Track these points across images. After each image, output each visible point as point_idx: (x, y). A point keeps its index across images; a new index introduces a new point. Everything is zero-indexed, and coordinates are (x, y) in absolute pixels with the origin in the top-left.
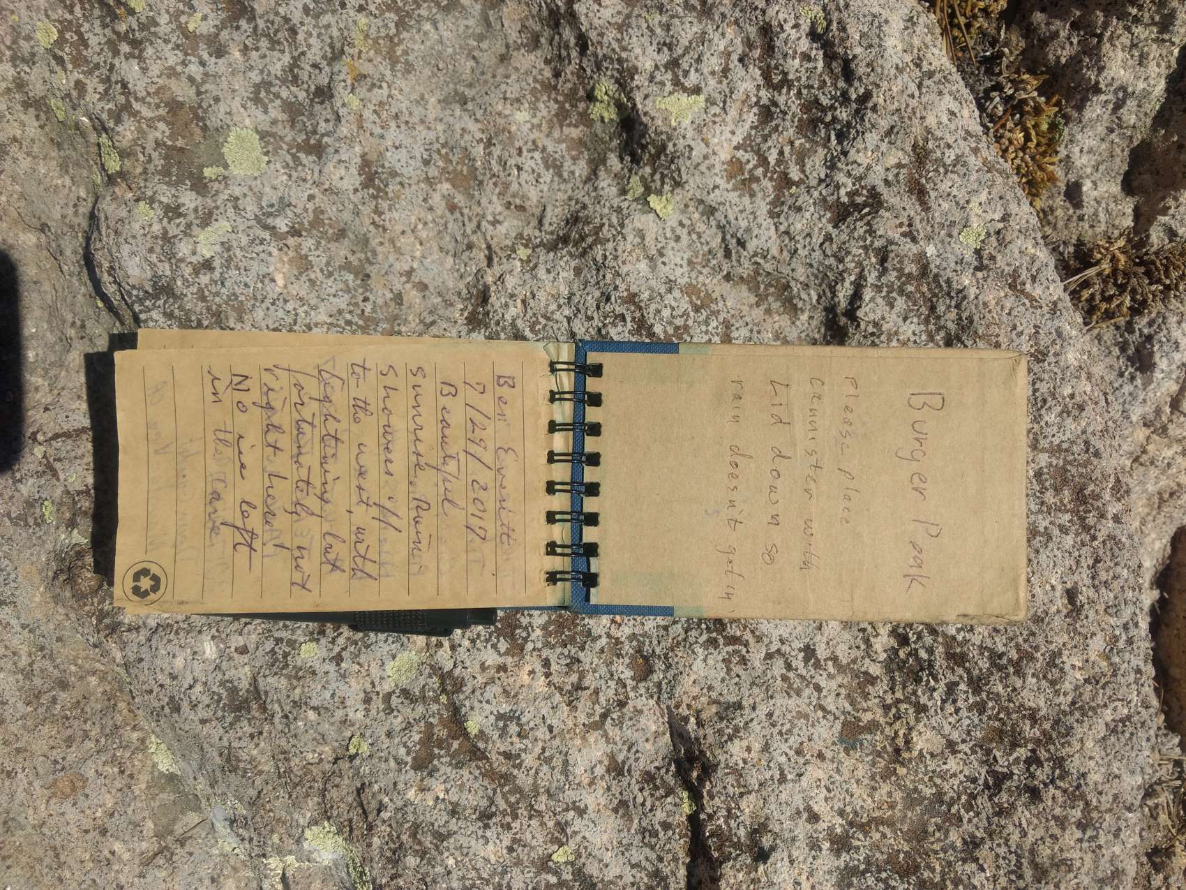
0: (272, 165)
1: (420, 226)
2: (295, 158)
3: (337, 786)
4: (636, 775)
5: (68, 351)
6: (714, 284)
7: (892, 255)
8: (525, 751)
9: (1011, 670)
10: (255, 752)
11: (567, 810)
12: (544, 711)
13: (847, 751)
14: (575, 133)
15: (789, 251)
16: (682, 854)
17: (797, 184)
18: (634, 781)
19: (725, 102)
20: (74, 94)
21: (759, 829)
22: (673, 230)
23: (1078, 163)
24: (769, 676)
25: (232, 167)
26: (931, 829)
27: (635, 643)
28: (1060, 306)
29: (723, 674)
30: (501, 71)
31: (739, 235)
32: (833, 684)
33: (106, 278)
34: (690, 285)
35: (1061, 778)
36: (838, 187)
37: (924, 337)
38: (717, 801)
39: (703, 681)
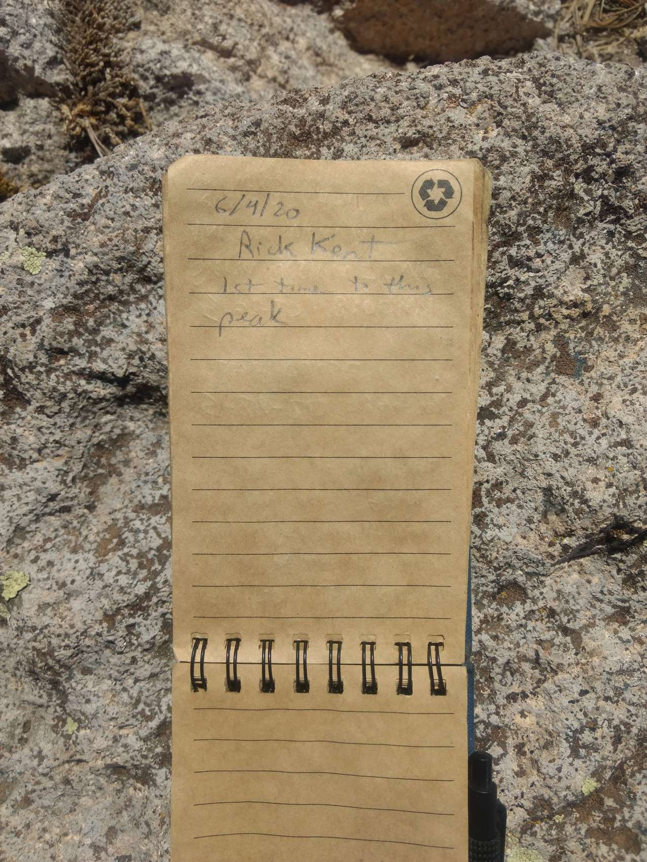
1: (47, 836)
4: (627, 594)
6: (97, 524)
7: (54, 344)
8: (610, 721)
12: (565, 702)
13: (589, 369)
15: (58, 449)
18: (635, 597)
22: (41, 570)
24: (512, 457)
27: (485, 602)
28: (104, 168)
31: (44, 500)
32: (517, 386)
34: (96, 550)
35: (604, 146)
37: (143, 305)
39: (522, 528)
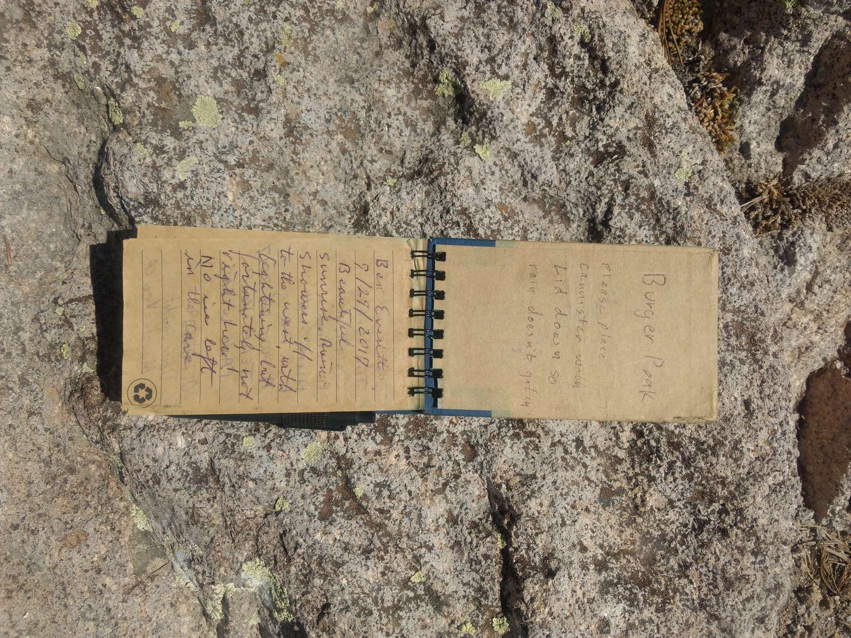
0: (225, 121)
1: (323, 163)
2: (240, 116)
3: (266, 533)
4: (466, 523)
5: (78, 244)
6: (516, 203)
7: (632, 185)
8: (393, 508)
9: (710, 452)
10: (210, 511)
11: (421, 547)
12: (406, 481)
13: (604, 507)
14: (425, 104)
15: (565, 182)
16: (497, 576)
17: (571, 139)
18: (465, 528)
19: (524, 85)
20: (92, 71)
21: (548, 557)
22: (490, 168)
23: (748, 130)
25: (198, 121)
26: (658, 558)
27: (465, 437)
28: (738, 219)
29: (523, 457)
30: (376, 62)
31: (533, 172)
32: (595, 463)
33: (112, 193)
34: (501, 203)
35: (741, 522)
36: (597, 141)
37: (652, 239)
38: (520, 539)
39: (510, 461)
